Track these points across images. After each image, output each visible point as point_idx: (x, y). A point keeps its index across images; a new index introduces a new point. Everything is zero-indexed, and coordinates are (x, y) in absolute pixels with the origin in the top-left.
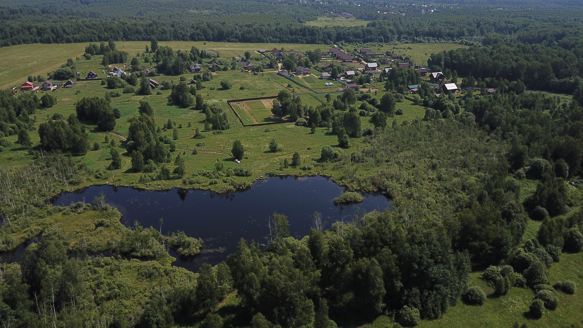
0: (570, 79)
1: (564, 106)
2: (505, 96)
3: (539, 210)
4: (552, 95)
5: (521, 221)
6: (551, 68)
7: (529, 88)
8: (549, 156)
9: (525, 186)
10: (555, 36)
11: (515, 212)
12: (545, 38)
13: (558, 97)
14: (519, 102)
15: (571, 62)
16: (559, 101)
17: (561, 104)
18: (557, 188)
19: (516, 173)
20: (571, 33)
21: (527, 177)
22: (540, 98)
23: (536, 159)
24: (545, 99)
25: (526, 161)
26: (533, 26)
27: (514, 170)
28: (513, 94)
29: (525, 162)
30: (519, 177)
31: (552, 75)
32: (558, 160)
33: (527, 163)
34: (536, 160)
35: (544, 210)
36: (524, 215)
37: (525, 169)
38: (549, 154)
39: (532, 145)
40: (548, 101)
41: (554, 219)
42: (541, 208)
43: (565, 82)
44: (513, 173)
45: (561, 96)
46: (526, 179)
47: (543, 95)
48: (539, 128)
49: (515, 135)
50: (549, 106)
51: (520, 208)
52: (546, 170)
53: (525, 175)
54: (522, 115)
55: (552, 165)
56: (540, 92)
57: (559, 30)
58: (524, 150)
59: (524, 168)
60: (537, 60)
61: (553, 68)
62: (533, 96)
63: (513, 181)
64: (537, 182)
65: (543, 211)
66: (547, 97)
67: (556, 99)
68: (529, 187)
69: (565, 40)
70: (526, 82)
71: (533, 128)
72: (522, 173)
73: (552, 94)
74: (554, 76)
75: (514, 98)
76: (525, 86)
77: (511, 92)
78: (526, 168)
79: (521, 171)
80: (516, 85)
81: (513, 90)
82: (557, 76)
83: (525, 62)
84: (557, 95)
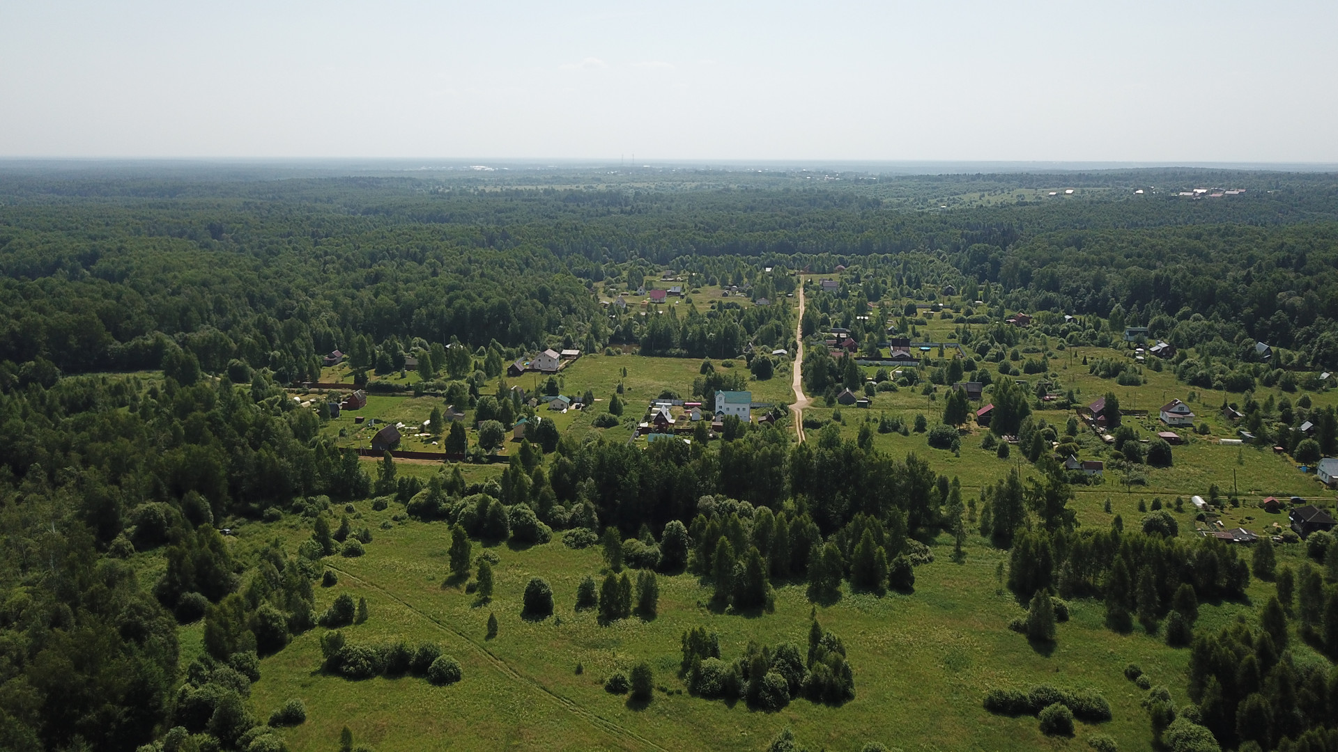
0: (144, 339)
1: (153, 393)
2: (20, 397)
3: (189, 599)
4: (122, 377)
5: (165, 631)
6: (98, 321)
7: (67, 371)
8: (165, 492)
9: (140, 568)
10: (80, 258)
11: (146, 619)
12: (58, 264)
13: (135, 378)
14: (57, 402)
15: (133, 305)
16: (139, 386)
17: (145, 391)
18: (207, 545)
19: (112, 547)
20: (109, 250)
21: (138, 549)
22: (99, 386)
23: (141, 507)
24: (110, 387)
25: (123, 516)
26: (22, 241)
27: (104, 544)
28: (37, 390)
29: (122, 519)
30: (121, 552)
31: (107, 336)
32: (185, 495)
33: (128, 520)
34: (144, 508)
35: (198, 595)
36: (166, 617)
37: (127, 535)
38: (165, 490)
39: (124, 481)
40: (118, 390)
41: (224, 602)
42: (190, 595)
43: (136, 346)
44: (105, 550)
45: (140, 375)
46: (136, 554)
47: (104, 379)
48: (126, 444)
49: (78, 470)
50: (123, 398)
51: (154, 606)
52: (170, 521)
53: (132, 546)
54: (78, 428)
55: (178, 509)
56: (95, 375)
57: (84, 246)
58: (112, 496)
59: (125, 532)
60: (62, 309)
61: (104, 321)
62: (83, 385)
63: (113, 564)
64: (162, 550)
65: (196, 599)
66: (114, 383)
67: (132, 382)
68: (150, 567)
69: (102, 264)
70: (57, 360)
71: (113, 447)
72: (125, 543)
73: (120, 375)
74: (111, 338)
75: (42, 398)
76: (56, 369)
77: (31, 385)
78: (128, 530)
79: (120, 539)
80: (36, 370)
81: (33, 380)
82: (117, 336)
83: (40, 318)
84: (131, 375)
